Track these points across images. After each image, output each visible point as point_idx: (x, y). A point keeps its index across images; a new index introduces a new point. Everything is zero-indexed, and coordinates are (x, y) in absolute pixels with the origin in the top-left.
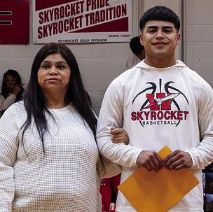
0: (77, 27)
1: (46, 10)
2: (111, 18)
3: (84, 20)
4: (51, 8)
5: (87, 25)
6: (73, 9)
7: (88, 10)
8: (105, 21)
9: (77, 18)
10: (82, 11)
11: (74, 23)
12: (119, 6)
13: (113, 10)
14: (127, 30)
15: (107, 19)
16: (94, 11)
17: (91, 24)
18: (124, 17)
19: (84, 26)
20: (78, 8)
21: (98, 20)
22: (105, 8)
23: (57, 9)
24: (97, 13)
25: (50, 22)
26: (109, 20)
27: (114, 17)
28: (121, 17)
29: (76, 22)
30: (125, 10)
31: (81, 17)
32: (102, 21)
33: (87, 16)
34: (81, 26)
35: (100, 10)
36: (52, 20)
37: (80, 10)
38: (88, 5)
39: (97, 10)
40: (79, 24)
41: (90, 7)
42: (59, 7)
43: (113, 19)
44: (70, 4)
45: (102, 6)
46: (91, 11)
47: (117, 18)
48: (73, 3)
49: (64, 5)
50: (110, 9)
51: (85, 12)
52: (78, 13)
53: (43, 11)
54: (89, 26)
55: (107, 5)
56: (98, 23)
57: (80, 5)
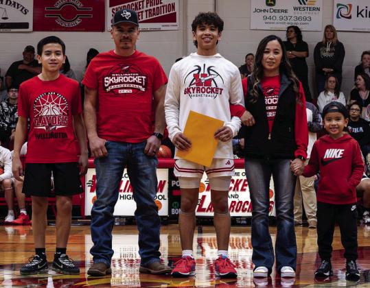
1: (117, 6)
3: (144, 14)
4: (121, 6)
6: (136, 6)
7: (147, 7)
8: (160, 15)
9: (139, 13)
10: (143, 8)
12: (169, 4)
13: (165, 7)
14: (175, 21)
16: (152, 8)
18: (173, 12)
19: (144, 18)
20: (140, 5)
21: (154, 14)
22: (159, 5)
23: (125, 6)
24: (154, 9)
26: (162, 14)
27: (166, 12)
28: (171, 12)
30: (174, 7)
31: (142, 12)
32: (157, 15)
33: (146, 11)
35: (155, 7)
38: (147, 4)
39: (154, 7)
40: (140, 17)
41: (149, 4)
42: (126, 4)
43: (165, 14)
44: (134, 2)
45: (157, 4)
46: (149, 8)
47: (168, 13)
49: (130, 3)
50: (163, 6)
51: (145, 9)
52: (140, 9)
53: (115, 7)
54: (148, 18)
55: (161, 3)
56: (154, 17)
57: (141, 3)
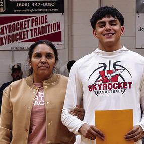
0: (24, 38)
1: (2, 26)
2: (49, 32)
3: (30, 33)
4: (6, 25)
5: (32, 36)
6: (21, 25)
7: (32, 26)
8: (45, 34)
9: (24, 32)
10: (28, 27)
11: (22, 36)
13: (50, 26)
14: (61, 41)
15: (46, 33)
16: (37, 27)
17: (35, 36)
18: (59, 31)
19: (30, 38)
20: (25, 24)
21: (39, 33)
22: (45, 25)
23: (10, 25)
24: (39, 28)
25: (5, 35)
26: (48, 33)
27: (52, 31)
28: (56, 31)
29: (24, 35)
30: (59, 26)
31: (27, 31)
32: (43, 34)
33: (32, 30)
34: (27, 38)
35: (41, 26)
36: (6, 33)
37: (26, 26)
38: (32, 23)
39: (39, 26)
40: (26, 36)
41: (34, 24)
42: (12, 24)
43: (50, 33)
44: (19, 21)
45: (42, 23)
46: (34, 27)
47: (53, 32)
48: (21, 21)
49: (15, 23)
50: (49, 25)
51: (30, 28)
52: (25, 28)
54: (33, 37)
55: (46, 22)
56: (40, 36)
57: (26, 23)
